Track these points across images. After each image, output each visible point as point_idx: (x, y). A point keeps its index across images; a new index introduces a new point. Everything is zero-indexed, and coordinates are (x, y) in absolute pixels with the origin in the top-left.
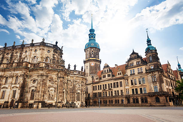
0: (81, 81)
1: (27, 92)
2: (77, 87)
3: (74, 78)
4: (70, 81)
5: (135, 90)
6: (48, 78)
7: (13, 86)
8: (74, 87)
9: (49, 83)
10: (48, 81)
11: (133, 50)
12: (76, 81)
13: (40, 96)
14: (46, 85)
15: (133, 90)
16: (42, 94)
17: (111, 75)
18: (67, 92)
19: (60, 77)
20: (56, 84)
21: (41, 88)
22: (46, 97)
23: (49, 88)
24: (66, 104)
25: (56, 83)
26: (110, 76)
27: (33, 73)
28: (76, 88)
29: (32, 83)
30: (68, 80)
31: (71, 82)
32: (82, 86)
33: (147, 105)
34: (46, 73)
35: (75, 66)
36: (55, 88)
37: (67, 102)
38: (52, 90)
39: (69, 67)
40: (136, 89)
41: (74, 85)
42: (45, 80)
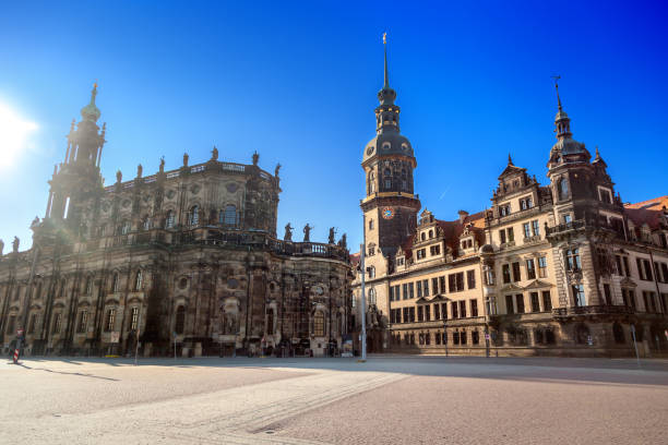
0: (327, 275)
1: (167, 314)
2: (312, 294)
3: (304, 266)
4: (292, 276)
5: (514, 299)
6: (221, 272)
7: (130, 296)
8: (306, 293)
9: (221, 287)
10: (219, 279)
11: (510, 160)
12: (310, 276)
13: (198, 324)
14: (215, 293)
15: (509, 299)
16: (204, 318)
17: (441, 247)
18: (284, 310)
19: (254, 268)
20: (242, 288)
21: (199, 299)
22: (215, 325)
23: (222, 299)
24: (280, 345)
25: (244, 283)
26: (438, 253)
27: (179, 258)
28: (311, 297)
29: (177, 288)
30: (284, 275)
31: (296, 280)
32: (331, 289)
33: (554, 351)
34: (212, 257)
35: (307, 230)
36: (240, 300)
37: (285, 339)
38: (231, 306)
39: (288, 235)
40: (520, 297)
41: (304, 289)
42: (209, 277)
